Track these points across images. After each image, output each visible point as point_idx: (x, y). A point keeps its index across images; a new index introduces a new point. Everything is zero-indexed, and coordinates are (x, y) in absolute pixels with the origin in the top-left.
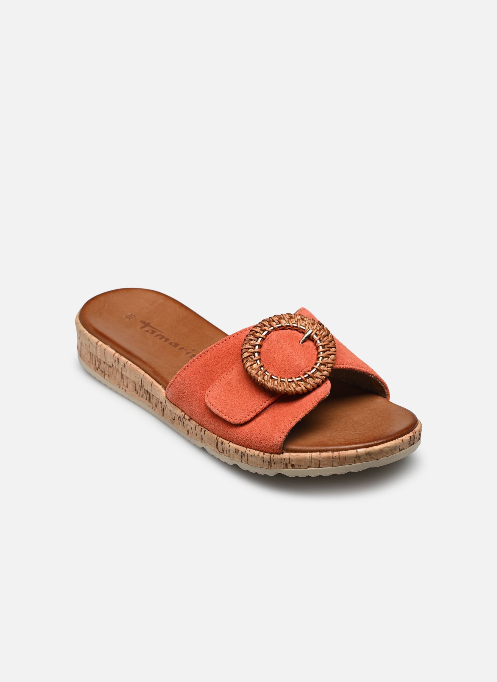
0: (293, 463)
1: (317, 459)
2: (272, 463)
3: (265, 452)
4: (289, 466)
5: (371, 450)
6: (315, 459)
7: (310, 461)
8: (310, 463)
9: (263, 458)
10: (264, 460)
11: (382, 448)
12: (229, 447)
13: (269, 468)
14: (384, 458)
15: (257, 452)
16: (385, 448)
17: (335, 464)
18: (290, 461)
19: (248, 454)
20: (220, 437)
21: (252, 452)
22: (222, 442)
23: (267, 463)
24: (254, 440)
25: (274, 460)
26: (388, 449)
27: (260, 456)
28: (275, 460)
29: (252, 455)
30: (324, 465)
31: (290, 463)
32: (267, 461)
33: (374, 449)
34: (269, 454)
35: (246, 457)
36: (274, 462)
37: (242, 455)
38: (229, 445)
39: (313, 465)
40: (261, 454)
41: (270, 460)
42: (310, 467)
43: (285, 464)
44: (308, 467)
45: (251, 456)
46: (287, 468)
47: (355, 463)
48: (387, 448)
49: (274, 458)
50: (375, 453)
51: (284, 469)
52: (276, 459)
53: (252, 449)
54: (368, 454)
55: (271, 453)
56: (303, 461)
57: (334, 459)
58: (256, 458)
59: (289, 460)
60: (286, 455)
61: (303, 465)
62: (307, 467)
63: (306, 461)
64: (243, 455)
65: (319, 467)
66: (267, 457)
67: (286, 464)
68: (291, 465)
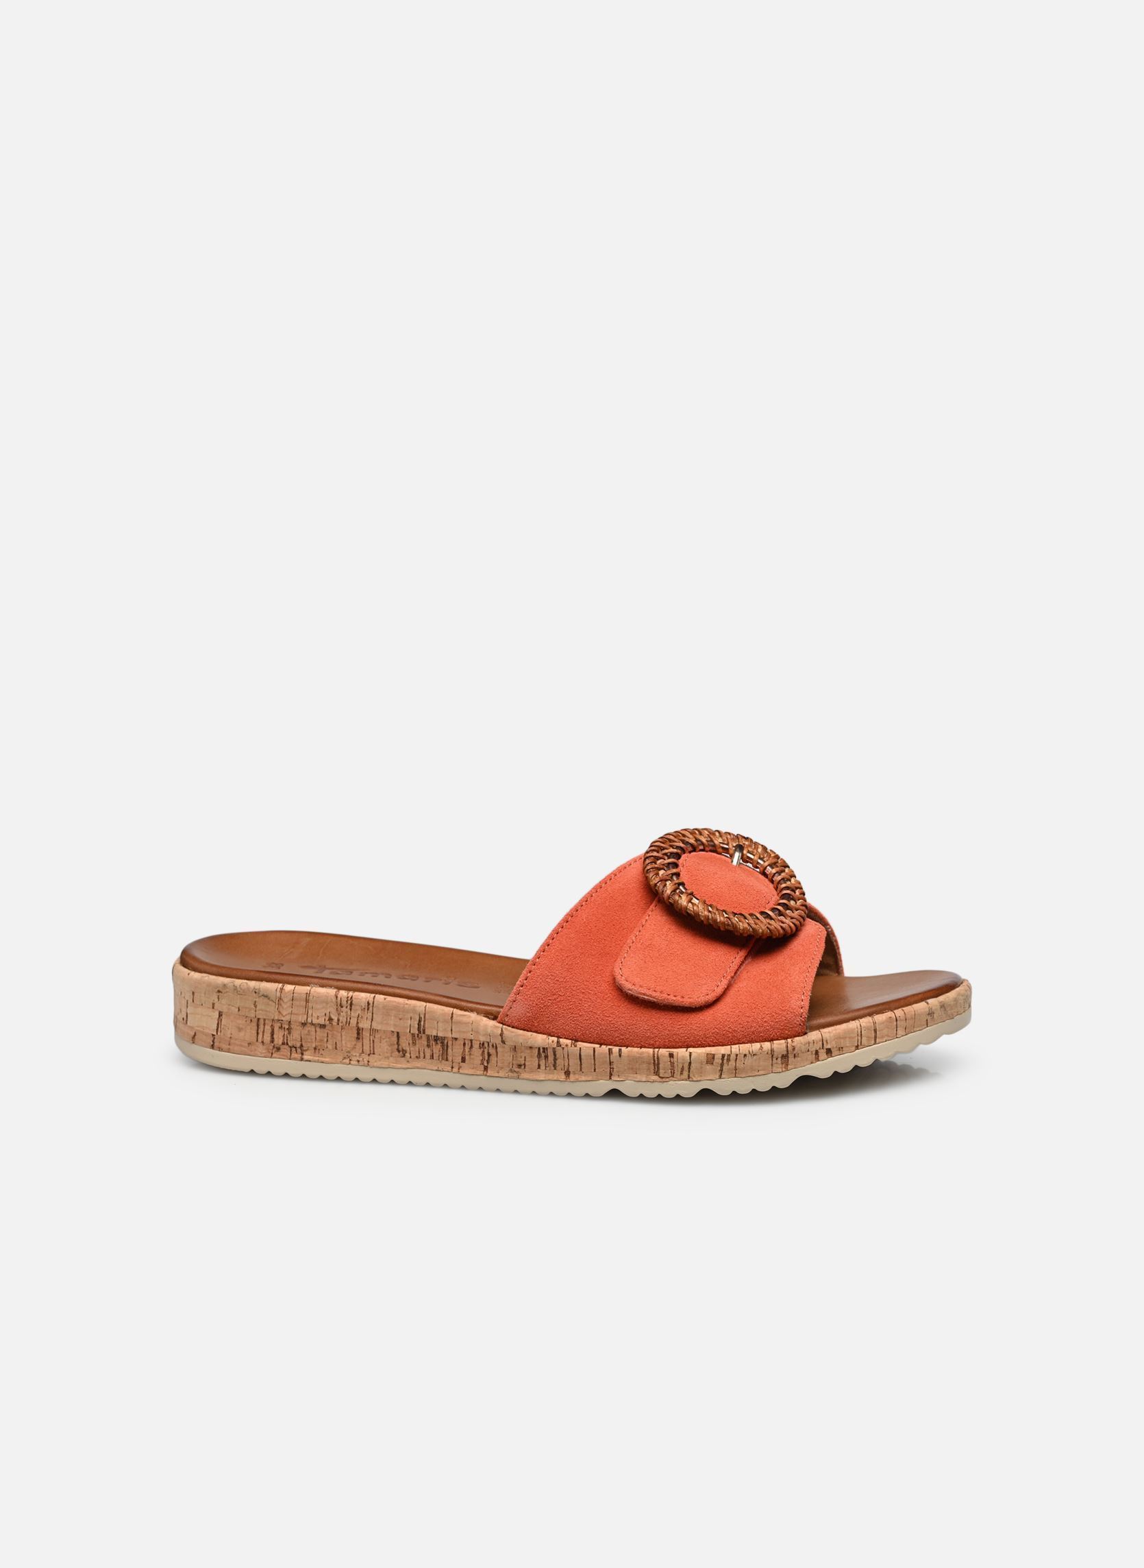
0: (829, 1047)
1: (871, 1027)
2: (791, 1056)
3: (771, 1040)
4: (822, 1054)
6: (868, 1028)
7: (859, 1035)
8: (860, 1038)
9: (772, 1050)
10: (772, 1056)
12: (690, 1056)
13: (784, 1069)
15: (756, 1046)
17: (900, 1032)
18: (823, 1044)
19: (737, 1055)
20: (660, 1048)
21: (745, 1048)
22: (670, 1054)
23: (779, 1059)
24: (748, 1022)
25: (794, 1049)
27: (764, 1050)
28: (796, 1049)
29: (747, 1053)
30: (883, 1037)
31: (823, 1048)
32: (780, 1056)
34: (783, 1041)
35: (732, 1063)
36: (795, 1052)
37: (723, 1062)
38: (690, 1053)
39: (864, 1040)
40: (767, 1045)
41: (788, 1051)
42: (859, 1047)
43: (814, 1052)
44: (857, 1047)
45: (745, 1055)
46: (817, 1059)
49: (794, 1044)
51: (812, 1063)
52: (799, 1045)
53: (744, 1043)
55: (786, 1039)
56: (846, 1038)
57: (898, 1022)
58: (755, 1057)
59: (821, 1043)
60: (814, 1035)
61: (848, 1045)
62: (854, 1048)
63: (852, 1035)
64: (725, 1061)
65: (875, 1043)
66: (779, 1046)
67: (817, 1053)
68: (825, 1051)
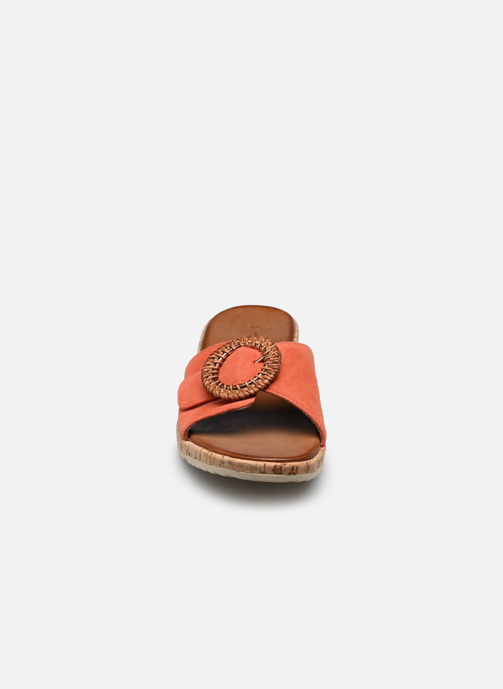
1: (199, 453)
5: (233, 460)
11: (243, 462)
14: (244, 472)
16: (245, 463)
26: (248, 465)
33: (235, 460)
47: (220, 467)
48: (246, 465)
50: (235, 464)
54: (230, 462)
59: (188, 448)
60: (188, 443)
61: (193, 455)
65: (200, 460)
